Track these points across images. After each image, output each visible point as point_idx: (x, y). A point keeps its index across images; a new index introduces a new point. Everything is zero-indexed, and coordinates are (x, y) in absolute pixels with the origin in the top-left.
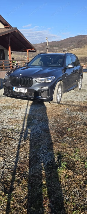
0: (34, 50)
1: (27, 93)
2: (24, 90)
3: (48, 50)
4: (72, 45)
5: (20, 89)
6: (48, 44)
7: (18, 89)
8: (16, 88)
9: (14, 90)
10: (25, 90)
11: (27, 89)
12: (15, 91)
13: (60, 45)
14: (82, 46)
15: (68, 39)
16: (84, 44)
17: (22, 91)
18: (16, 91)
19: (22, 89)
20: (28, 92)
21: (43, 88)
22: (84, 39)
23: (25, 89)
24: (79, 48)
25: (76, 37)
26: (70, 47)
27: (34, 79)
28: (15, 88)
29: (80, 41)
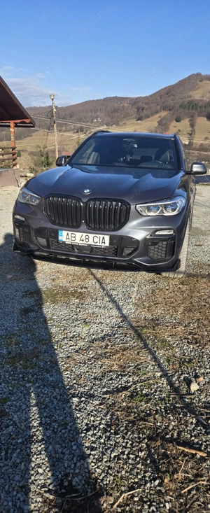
0: (30, 123)
1: (106, 248)
2: (96, 240)
3: (55, 125)
4: (97, 118)
5: (84, 237)
6: (55, 110)
7: (78, 235)
8: (70, 233)
9: (60, 238)
10: (100, 240)
11: (107, 238)
12: (64, 243)
13: (68, 117)
14: (121, 123)
15: (87, 103)
16: (124, 117)
17: (91, 242)
18: (68, 242)
19: (91, 236)
20: (110, 244)
21: (157, 233)
22: (123, 107)
23: (102, 236)
24: (114, 126)
25: (106, 100)
26: (92, 122)
27: (133, 207)
28: (65, 233)
29: (115, 111)
